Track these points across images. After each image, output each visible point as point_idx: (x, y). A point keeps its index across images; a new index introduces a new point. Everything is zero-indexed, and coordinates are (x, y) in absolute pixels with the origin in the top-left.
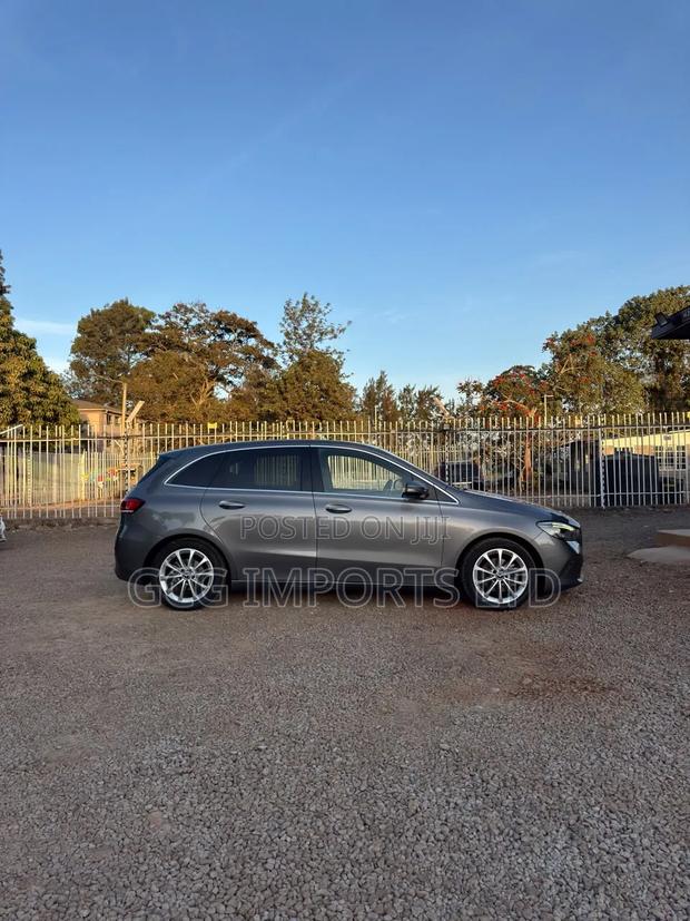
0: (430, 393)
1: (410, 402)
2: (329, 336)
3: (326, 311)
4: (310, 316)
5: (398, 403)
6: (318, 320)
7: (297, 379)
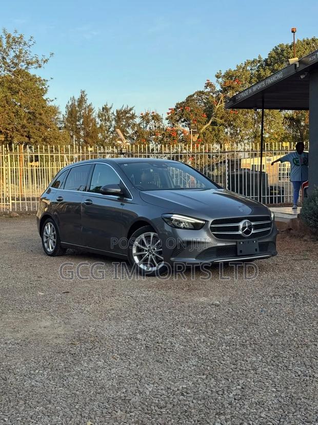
0: (126, 112)
1: (108, 120)
2: (35, 65)
3: (31, 43)
4: (17, 48)
5: (98, 120)
6: (24, 51)
7: (7, 102)
